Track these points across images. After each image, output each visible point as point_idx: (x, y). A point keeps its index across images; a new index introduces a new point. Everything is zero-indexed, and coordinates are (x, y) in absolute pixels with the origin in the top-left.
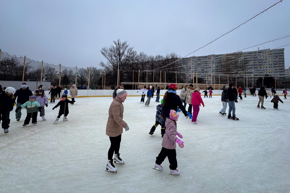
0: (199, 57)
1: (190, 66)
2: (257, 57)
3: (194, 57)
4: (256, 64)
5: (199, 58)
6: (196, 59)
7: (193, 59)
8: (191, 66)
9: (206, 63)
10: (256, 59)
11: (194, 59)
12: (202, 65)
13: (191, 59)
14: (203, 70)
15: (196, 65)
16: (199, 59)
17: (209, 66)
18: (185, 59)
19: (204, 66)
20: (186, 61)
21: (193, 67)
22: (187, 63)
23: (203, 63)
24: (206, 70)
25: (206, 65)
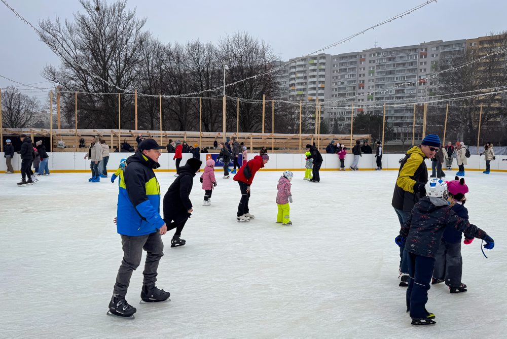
0: (390, 51)
1: (362, 78)
3: (378, 51)
5: (392, 54)
6: (381, 56)
7: (372, 58)
8: (366, 78)
9: (411, 67)
11: (374, 55)
12: (399, 75)
13: (368, 54)
14: (403, 91)
15: (380, 76)
16: (390, 56)
17: (420, 77)
18: (346, 57)
19: (404, 77)
20: (351, 63)
21: (371, 81)
22: (353, 69)
23: (402, 70)
24: (412, 91)
25: (411, 74)
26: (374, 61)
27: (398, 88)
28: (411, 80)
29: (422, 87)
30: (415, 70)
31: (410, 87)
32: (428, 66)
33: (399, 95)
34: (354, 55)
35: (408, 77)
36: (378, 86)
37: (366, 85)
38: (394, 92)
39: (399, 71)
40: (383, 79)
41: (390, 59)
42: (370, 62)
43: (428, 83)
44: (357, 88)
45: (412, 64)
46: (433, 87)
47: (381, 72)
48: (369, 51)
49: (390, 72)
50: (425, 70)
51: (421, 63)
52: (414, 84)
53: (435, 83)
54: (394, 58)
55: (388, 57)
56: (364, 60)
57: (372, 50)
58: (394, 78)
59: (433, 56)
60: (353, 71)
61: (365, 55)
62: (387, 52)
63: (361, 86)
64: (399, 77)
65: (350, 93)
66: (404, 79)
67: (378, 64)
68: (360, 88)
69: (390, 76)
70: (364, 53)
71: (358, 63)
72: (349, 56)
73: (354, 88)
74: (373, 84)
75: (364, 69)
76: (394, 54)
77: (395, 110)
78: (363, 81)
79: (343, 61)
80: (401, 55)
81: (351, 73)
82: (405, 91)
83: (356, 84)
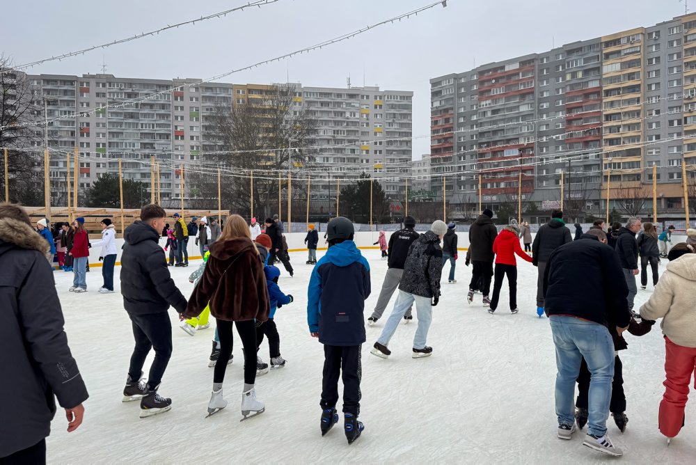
0: (130, 83)
1: (85, 119)
2: (345, 112)
3: (109, 80)
4: (339, 137)
5: (132, 87)
6: (115, 89)
7: (101, 89)
8: (93, 120)
9: (162, 112)
10: (339, 119)
11: (104, 85)
12: (146, 121)
13: (93, 83)
14: (152, 146)
15: (115, 119)
16: (130, 91)
17: (176, 127)
18: (56, 81)
19: (153, 125)
20: (65, 92)
21: (101, 125)
22: (68, 103)
23: (149, 114)
24: (164, 146)
25: (162, 122)
26: (104, 95)
27: (147, 141)
28: (162, 131)
29: (179, 142)
30: (168, 116)
31: (163, 141)
32: (186, 113)
33: (147, 151)
34: (70, 81)
35: (159, 125)
36: (113, 134)
37: (93, 130)
38: (138, 146)
39: (145, 115)
40: (121, 124)
41: (129, 95)
42: (98, 95)
43: (187, 137)
44: (77, 134)
45: (163, 106)
46: (194, 143)
47: (117, 114)
48: (93, 77)
49: (132, 116)
50: (182, 118)
51: (176, 108)
52: (167, 136)
53: (197, 137)
54: (136, 95)
55: (125, 91)
56: (87, 91)
57: (99, 76)
58: (137, 124)
59: (192, 99)
60: (68, 105)
61: (88, 83)
62: (125, 84)
63: (85, 131)
64: (146, 124)
65: (65, 142)
66: (153, 127)
67: (111, 100)
68: (82, 135)
69: (131, 121)
70: (87, 80)
71: (77, 93)
72: (61, 81)
73: (73, 133)
74: (104, 131)
75: (88, 105)
76: (136, 89)
77: (142, 174)
78: (88, 124)
79: (49, 87)
80: (146, 92)
81: (66, 108)
82: (156, 146)
83: (76, 127)
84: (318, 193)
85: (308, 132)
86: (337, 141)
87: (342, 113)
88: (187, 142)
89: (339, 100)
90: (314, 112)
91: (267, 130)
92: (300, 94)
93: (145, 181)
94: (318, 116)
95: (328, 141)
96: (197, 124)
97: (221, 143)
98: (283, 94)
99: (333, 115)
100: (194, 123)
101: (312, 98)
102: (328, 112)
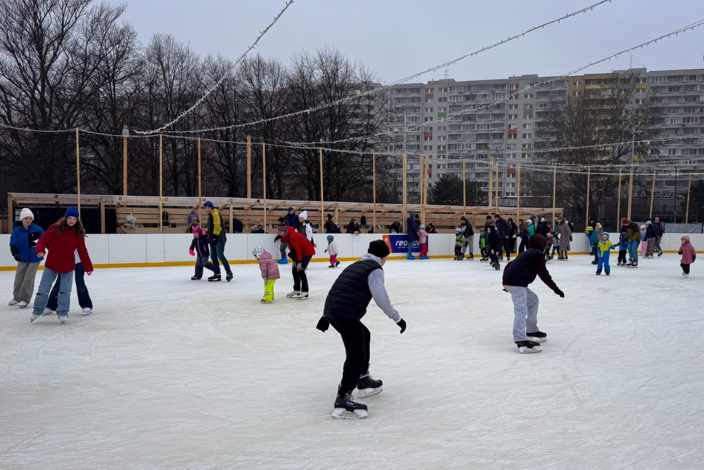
1: (429, 124)
5: (471, 90)
7: (443, 94)
8: (435, 125)
17: (510, 126)
18: (405, 90)
19: (488, 125)
20: (413, 99)
21: (442, 129)
22: (415, 109)
23: (485, 115)
24: (498, 146)
25: (497, 121)
26: (445, 99)
27: (482, 141)
28: (497, 130)
29: (512, 141)
30: (502, 115)
31: (496, 141)
32: (520, 112)
33: (482, 152)
34: (417, 88)
35: (494, 125)
36: (452, 136)
37: (435, 134)
38: (474, 147)
39: (481, 116)
40: (459, 126)
41: (468, 98)
42: (440, 100)
43: (520, 136)
44: (422, 138)
45: (498, 106)
46: (526, 141)
47: (456, 117)
48: (436, 83)
49: (469, 117)
50: (516, 116)
51: (511, 106)
52: (501, 136)
53: (530, 135)
54: (474, 97)
55: (465, 94)
56: (431, 96)
57: (441, 82)
58: (474, 125)
59: (526, 96)
60: (415, 112)
61: (432, 89)
62: (464, 86)
63: (428, 136)
64: (482, 125)
65: (412, 146)
66: (488, 128)
67: (451, 104)
68: (426, 139)
69: (468, 123)
70: (431, 87)
71: (423, 99)
72: (410, 89)
73: (418, 137)
74: (444, 133)
75: (431, 110)
76: (474, 91)
77: (476, 173)
78: (431, 129)
79: (400, 96)
80: (483, 92)
81: (413, 115)
82: (490, 146)
83: (421, 132)
84: (661, 190)
85: (653, 121)
86: (687, 130)
87: (694, 98)
88: (520, 141)
89: (692, 82)
90: (660, 99)
91: (605, 122)
92: (644, 80)
93: (480, 180)
94: (665, 103)
95: (676, 130)
96: (530, 121)
97: (554, 139)
98: (625, 81)
99: (683, 100)
100: (528, 120)
101: (659, 83)
102: (678, 98)
